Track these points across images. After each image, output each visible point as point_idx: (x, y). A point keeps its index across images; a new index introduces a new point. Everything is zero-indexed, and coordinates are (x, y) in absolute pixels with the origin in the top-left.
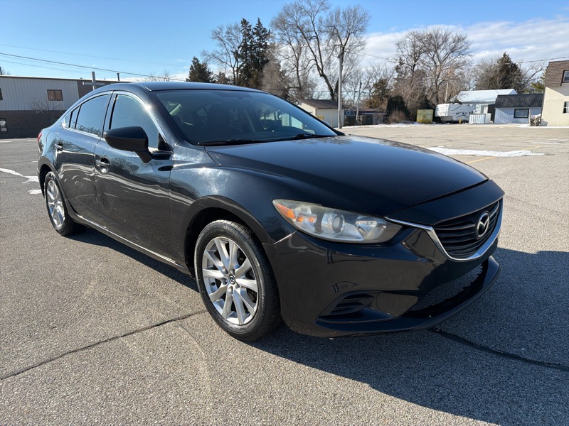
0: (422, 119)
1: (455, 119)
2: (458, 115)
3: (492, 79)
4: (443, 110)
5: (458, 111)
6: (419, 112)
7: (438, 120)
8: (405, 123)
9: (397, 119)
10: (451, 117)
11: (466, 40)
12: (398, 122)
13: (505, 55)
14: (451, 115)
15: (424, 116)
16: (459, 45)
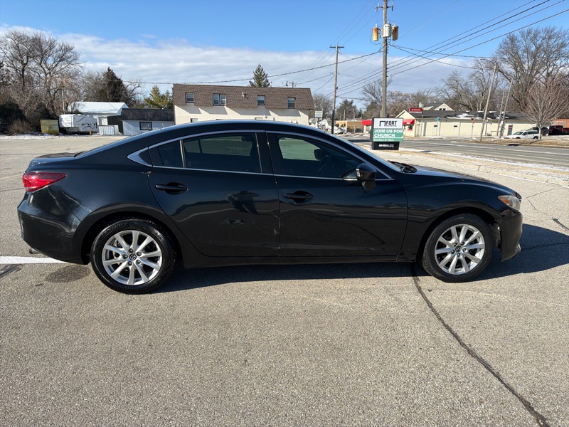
0: (47, 129)
1: (81, 130)
2: (84, 126)
3: (102, 91)
4: (67, 120)
5: (83, 122)
6: (43, 122)
7: (64, 131)
8: (32, 134)
9: (21, 129)
10: (78, 128)
11: (73, 50)
12: (23, 133)
13: (109, 70)
14: (77, 126)
15: (50, 127)
16: (68, 54)
